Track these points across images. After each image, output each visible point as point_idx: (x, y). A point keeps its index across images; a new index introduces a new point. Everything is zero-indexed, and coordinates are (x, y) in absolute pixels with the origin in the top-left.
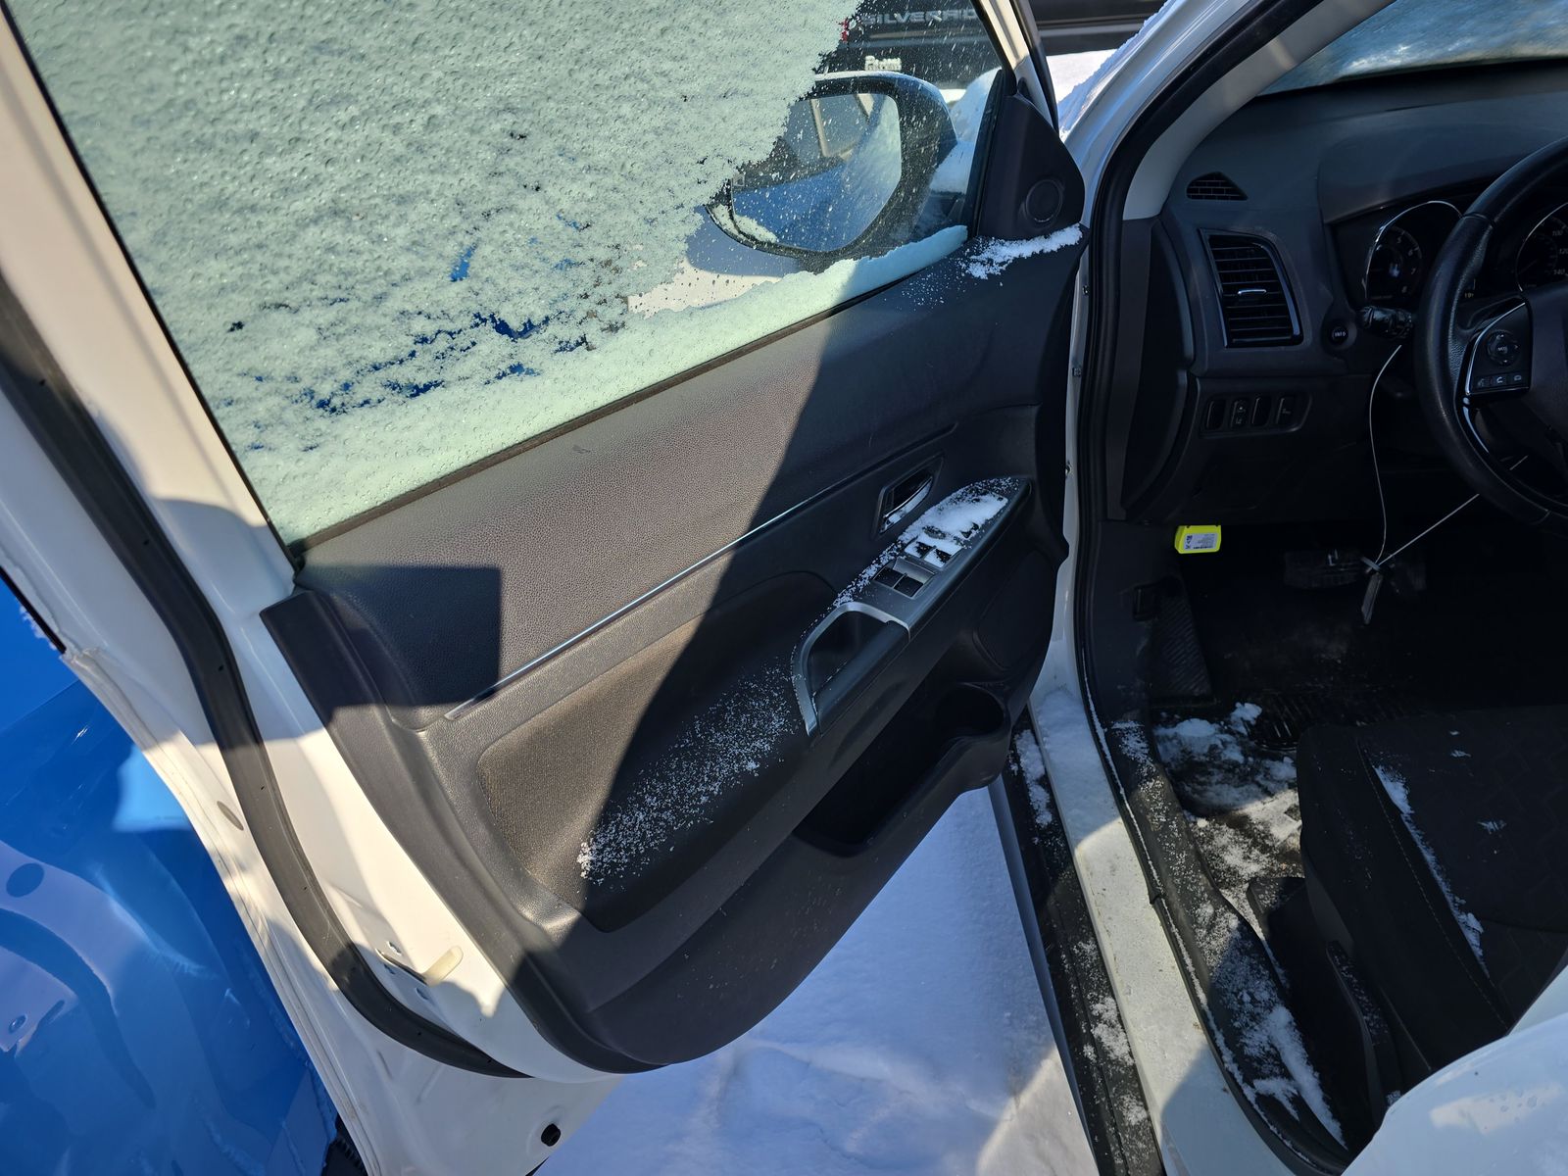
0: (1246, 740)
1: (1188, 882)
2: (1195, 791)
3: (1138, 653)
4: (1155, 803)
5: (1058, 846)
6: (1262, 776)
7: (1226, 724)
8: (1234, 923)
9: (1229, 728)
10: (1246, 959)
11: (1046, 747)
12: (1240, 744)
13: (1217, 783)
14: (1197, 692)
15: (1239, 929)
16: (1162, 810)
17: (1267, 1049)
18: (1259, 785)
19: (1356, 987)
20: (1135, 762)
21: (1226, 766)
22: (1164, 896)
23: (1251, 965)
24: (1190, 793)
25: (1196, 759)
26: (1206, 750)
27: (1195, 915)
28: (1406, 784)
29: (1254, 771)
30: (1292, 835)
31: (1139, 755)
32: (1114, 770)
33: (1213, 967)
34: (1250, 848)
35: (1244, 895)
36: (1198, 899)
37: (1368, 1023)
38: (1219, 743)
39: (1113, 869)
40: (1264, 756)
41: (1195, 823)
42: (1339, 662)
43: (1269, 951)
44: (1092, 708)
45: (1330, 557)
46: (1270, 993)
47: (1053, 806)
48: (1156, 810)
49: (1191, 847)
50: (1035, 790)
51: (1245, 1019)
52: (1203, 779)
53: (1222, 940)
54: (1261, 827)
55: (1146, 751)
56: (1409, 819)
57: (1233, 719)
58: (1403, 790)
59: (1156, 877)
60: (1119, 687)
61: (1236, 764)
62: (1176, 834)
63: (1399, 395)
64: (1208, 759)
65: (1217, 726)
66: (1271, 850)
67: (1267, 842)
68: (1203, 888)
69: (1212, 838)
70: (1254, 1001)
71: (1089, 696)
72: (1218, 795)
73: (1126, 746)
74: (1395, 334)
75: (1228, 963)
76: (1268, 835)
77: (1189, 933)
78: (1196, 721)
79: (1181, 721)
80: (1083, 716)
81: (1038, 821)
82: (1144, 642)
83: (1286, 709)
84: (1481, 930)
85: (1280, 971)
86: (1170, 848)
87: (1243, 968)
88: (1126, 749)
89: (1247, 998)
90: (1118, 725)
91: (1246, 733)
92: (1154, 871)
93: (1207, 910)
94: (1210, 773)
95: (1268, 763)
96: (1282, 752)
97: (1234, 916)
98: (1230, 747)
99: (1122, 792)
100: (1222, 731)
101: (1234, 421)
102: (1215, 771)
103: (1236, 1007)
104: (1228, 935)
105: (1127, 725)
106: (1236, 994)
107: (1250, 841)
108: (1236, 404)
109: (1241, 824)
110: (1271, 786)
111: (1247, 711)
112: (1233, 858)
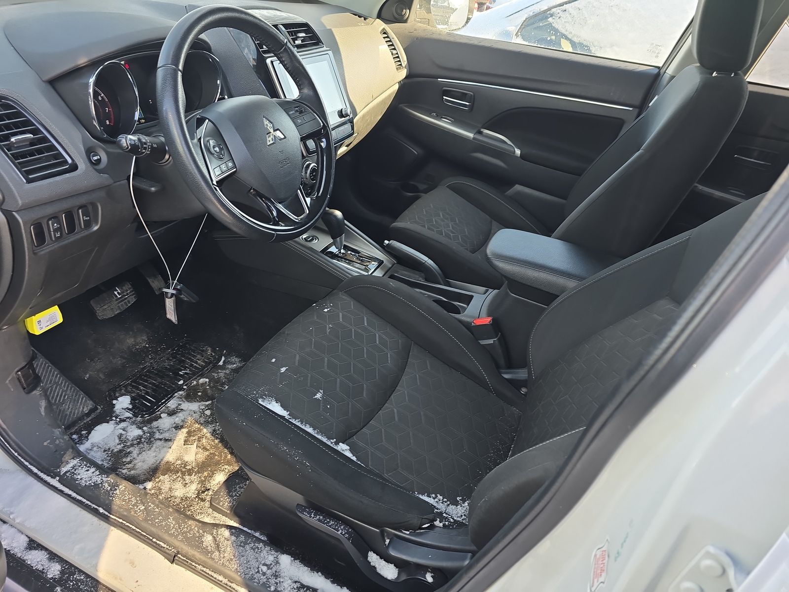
0: (134, 419)
1: (186, 533)
2: (130, 469)
3: (43, 414)
4: (129, 501)
5: (80, 580)
6: (158, 434)
7: (116, 417)
8: (226, 533)
9: (120, 419)
10: (248, 547)
11: (18, 521)
12: (133, 423)
13: (138, 455)
14: (86, 410)
15: (232, 534)
16: (137, 503)
17: (295, 587)
18: (161, 440)
19: (325, 521)
20: (96, 485)
21: (135, 442)
22: (178, 553)
23: (252, 548)
24: (128, 473)
25: (116, 450)
26: (117, 441)
27: (204, 548)
28: (276, 400)
29: (152, 434)
30: (196, 454)
31: (95, 479)
32: (84, 500)
33: (237, 569)
34: (183, 478)
35: (211, 510)
36: (198, 537)
37: (341, 533)
38: (121, 431)
39: (132, 563)
40: (150, 422)
41: (145, 488)
42: (147, 346)
43: (245, 529)
44: (35, 470)
45: (116, 293)
46: (272, 554)
47: (53, 556)
48: (133, 506)
49: (171, 510)
50: (30, 557)
51: (273, 581)
52: (128, 459)
53: (229, 549)
54: (179, 462)
55: (97, 473)
56: (290, 417)
57: (118, 412)
58: (277, 404)
59: (165, 546)
60: (45, 444)
61: (140, 437)
62: (157, 510)
63: (153, 189)
64: (122, 445)
65: (113, 422)
66: (193, 471)
67: (188, 467)
68: (196, 529)
69: (160, 489)
70: (269, 567)
71: (27, 463)
72: (143, 462)
73: (81, 479)
74: (144, 151)
75: (242, 559)
76: (185, 464)
77: (210, 562)
78: (98, 428)
79: (89, 433)
80: (31, 480)
81: (50, 576)
82: (43, 404)
83: (142, 388)
84: (348, 448)
85: (257, 534)
86: (161, 522)
87: (250, 554)
88: (83, 481)
89: (265, 569)
90: (64, 470)
91: (131, 416)
92: (161, 543)
93: (208, 539)
94: (129, 453)
95: (155, 424)
96: (157, 413)
97: (223, 529)
98: (129, 429)
99: (101, 510)
100: (117, 424)
101: (55, 235)
102: (131, 449)
103: (263, 579)
104: (229, 543)
105: (71, 465)
106: (258, 572)
107: (179, 474)
108: (50, 222)
109: (168, 469)
110: (166, 435)
111: (122, 402)
112: (179, 491)
